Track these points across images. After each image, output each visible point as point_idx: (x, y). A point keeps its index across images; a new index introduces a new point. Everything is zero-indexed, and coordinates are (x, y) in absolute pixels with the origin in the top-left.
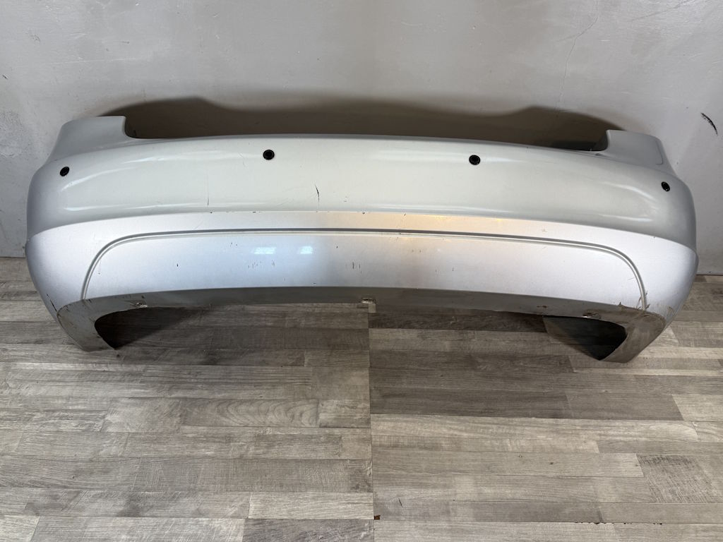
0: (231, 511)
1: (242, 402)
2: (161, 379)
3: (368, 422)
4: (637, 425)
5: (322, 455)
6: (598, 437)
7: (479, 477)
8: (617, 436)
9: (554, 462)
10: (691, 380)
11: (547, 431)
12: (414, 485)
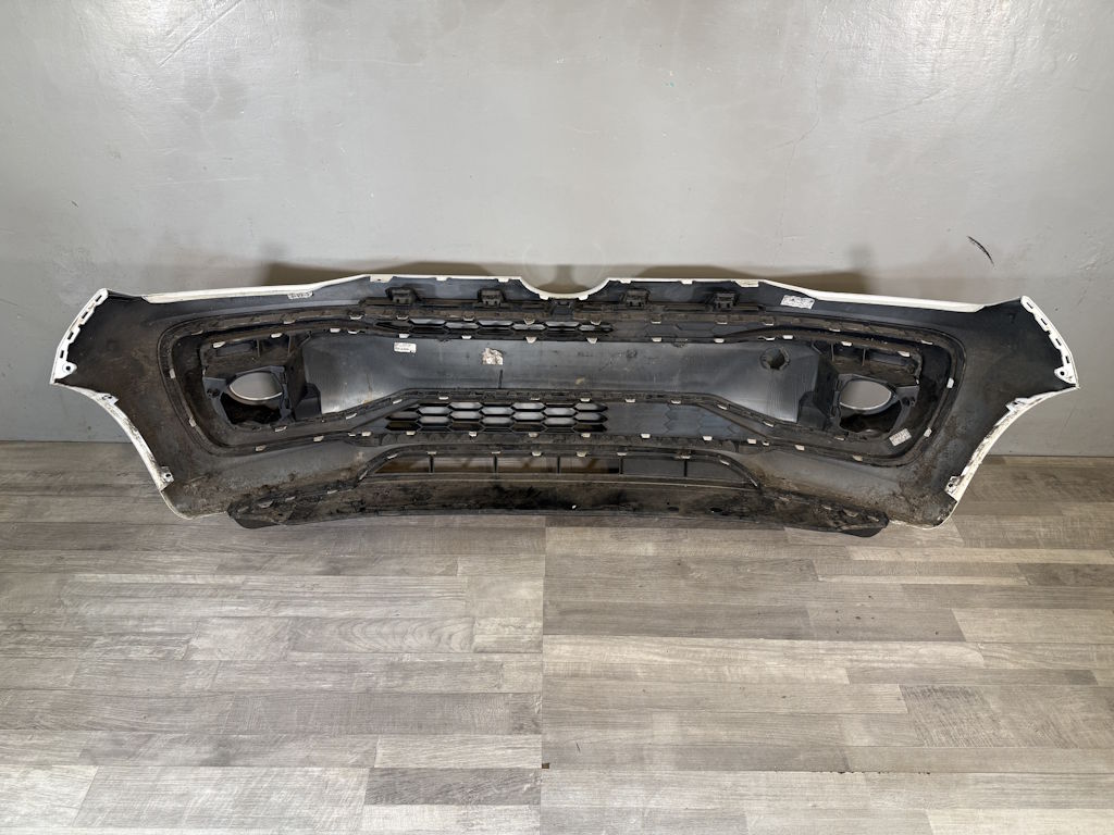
0: (352, 758)
1: (371, 622)
2: (265, 594)
3: (538, 646)
4: (902, 648)
5: (476, 689)
6: (849, 664)
7: (685, 714)
8: (873, 662)
9: (788, 695)
10: (978, 590)
11: (779, 657)
12: (596, 725)
